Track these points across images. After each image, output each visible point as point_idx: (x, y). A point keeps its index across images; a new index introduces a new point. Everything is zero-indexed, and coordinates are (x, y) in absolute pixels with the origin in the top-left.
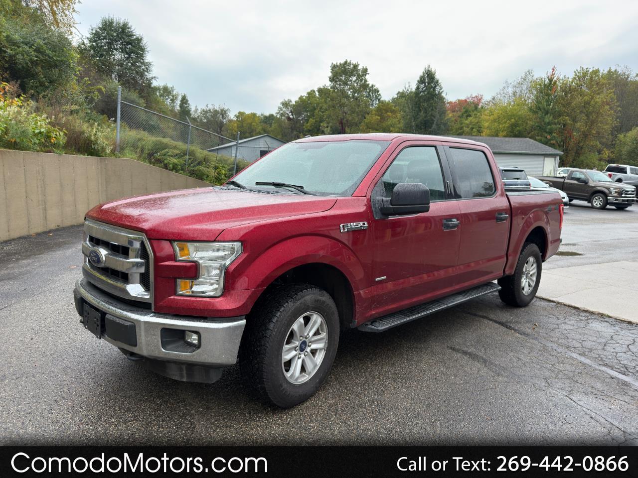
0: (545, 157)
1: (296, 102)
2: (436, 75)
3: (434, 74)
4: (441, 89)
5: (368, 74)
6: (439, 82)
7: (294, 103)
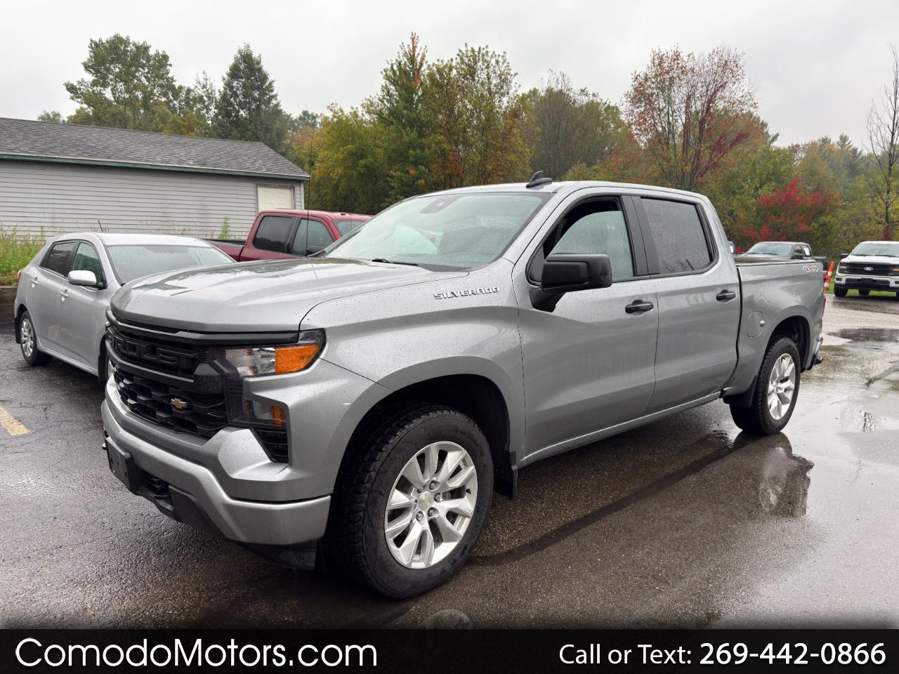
0: (258, 185)
1: (70, 118)
2: (262, 63)
3: (258, 63)
4: (272, 91)
5: (170, 65)
6: (271, 78)
7: (66, 120)
